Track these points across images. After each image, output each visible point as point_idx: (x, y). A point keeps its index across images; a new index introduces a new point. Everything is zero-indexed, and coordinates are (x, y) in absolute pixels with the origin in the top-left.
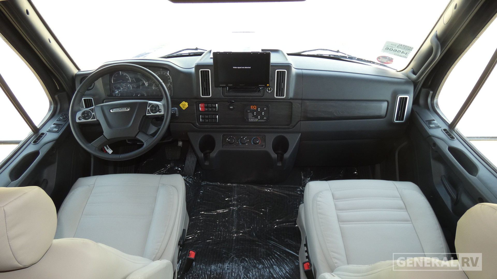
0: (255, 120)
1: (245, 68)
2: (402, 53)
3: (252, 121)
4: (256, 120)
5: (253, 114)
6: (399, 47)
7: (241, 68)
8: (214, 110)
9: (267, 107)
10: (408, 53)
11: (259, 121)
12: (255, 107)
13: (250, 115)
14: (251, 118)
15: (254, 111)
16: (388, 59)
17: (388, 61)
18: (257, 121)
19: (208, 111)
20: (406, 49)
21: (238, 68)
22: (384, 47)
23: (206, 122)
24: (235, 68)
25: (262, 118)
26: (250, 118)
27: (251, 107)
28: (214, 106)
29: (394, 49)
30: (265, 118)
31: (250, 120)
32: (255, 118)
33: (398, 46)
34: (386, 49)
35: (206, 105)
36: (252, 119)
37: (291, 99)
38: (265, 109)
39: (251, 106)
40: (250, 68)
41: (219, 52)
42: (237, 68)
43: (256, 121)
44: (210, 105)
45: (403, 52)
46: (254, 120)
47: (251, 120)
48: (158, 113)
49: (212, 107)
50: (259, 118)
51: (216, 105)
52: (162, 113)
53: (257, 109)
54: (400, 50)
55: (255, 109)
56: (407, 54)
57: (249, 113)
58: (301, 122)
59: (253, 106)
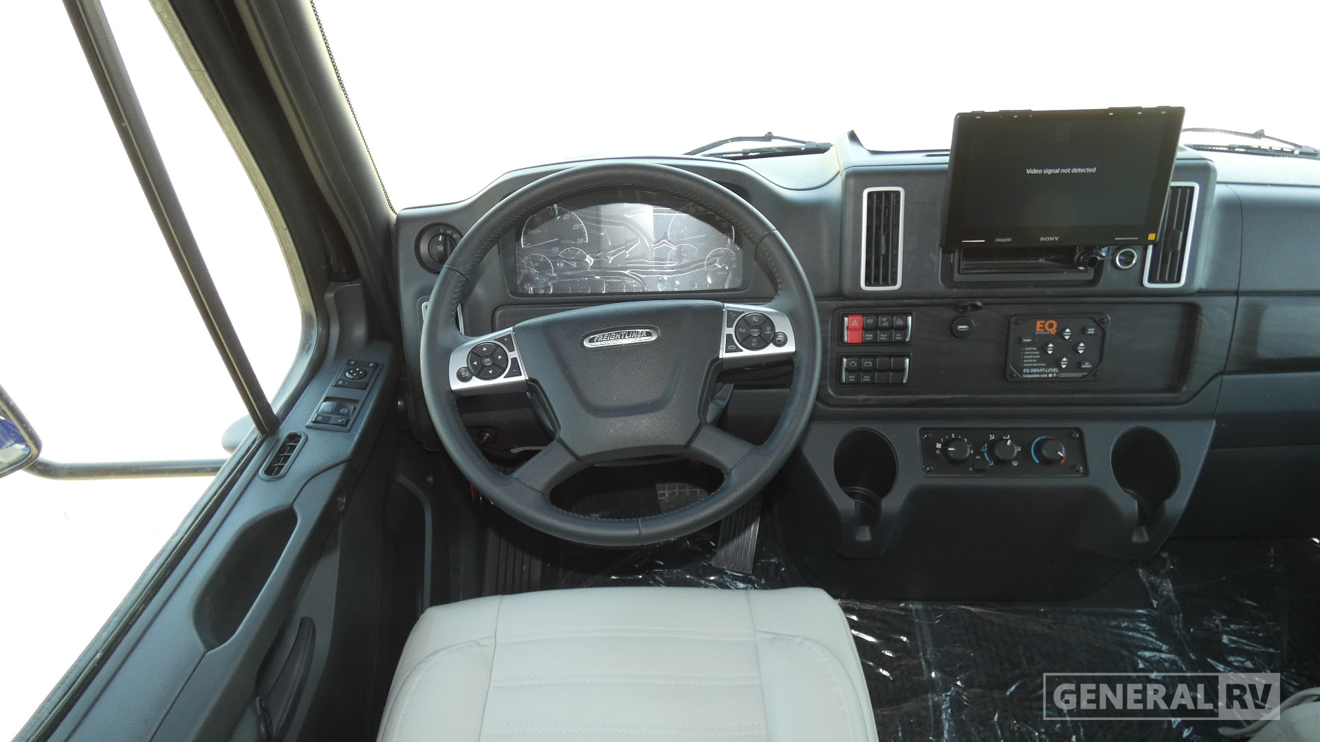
0: (1048, 374)
1: (1075, 170)
3: (1036, 376)
4: (1052, 372)
5: (1043, 350)
7: (1057, 171)
8: (898, 337)
9: (1100, 324)
11: (1063, 375)
12: (1051, 326)
13: (1030, 354)
14: (1030, 368)
15: (1049, 338)
18: (1055, 375)
19: (874, 343)
21: (1045, 172)
23: (866, 383)
24: (1035, 171)
25: (1076, 365)
26: (1027, 367)
27: (1038, 326)
28: (900, 322)
30: (1087, 365)
31: (1026, 374)
32: (1046, 367)
35: (870, 321)
36: (1035, 370)
37: (1201, 293)
38: (1091, 331)
39: (1038, 322)
40: (1094, 170)
41: (982, 114)
42: (1040, 171)
43: (1050, 375)
44: (884, 321)
46: (1045, 373)
47: (1033, 371)
48: (771, 350)
49: (892, 328)
50: (1064, 366)
51: (906, 321)
52: (790, 348)
53: (1060, 333)
55: (1053, 331)
57: (1026, 349)
58: (1226, 377)
59: (1046, 322)
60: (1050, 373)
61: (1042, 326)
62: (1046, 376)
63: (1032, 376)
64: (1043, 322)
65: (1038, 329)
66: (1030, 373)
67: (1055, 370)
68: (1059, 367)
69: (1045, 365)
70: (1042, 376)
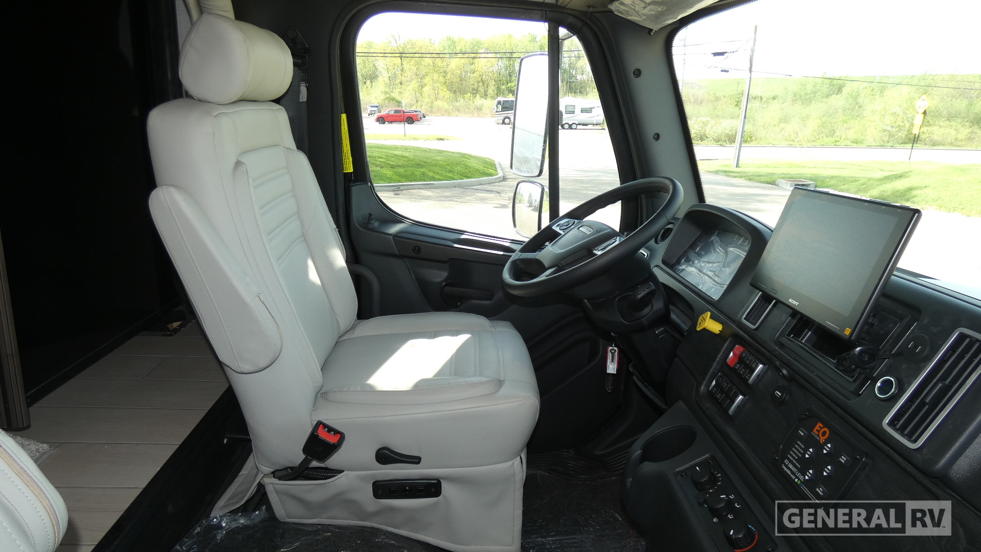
0: (797, 477)
3: (789, 472)
4: (799, 479)
5: (806, 451)
8: (747, 376)
11: (803, 487)
13: (796, 448)
14: (791, 462)
15: (815, 443)
18: (799, 482)
19: (736, 371)
23: (716, 398)
26: (789, 459)
27: (817, 427)
28: (754, 365)
30: (820, 491)
31: (785, 465)
32: (799, 470)
36: (791, 466)
38: (843, 459)
39: (820, 424)
43: (796, 480)
44: (749, 359)
49: (748, 366)
50: (807, 478)
51: (757, 367)
53: (824, 444)
55: (822, 439)
57: (798, 442)
59: (824, 427)
61: (819, 429)
62: (793, 477)
63: (786, 470)
64: (822, 426)
65: (815, 430)
66: (787, 466)
67: (801, 477)
69: (799, 466)
70: (792, 476)
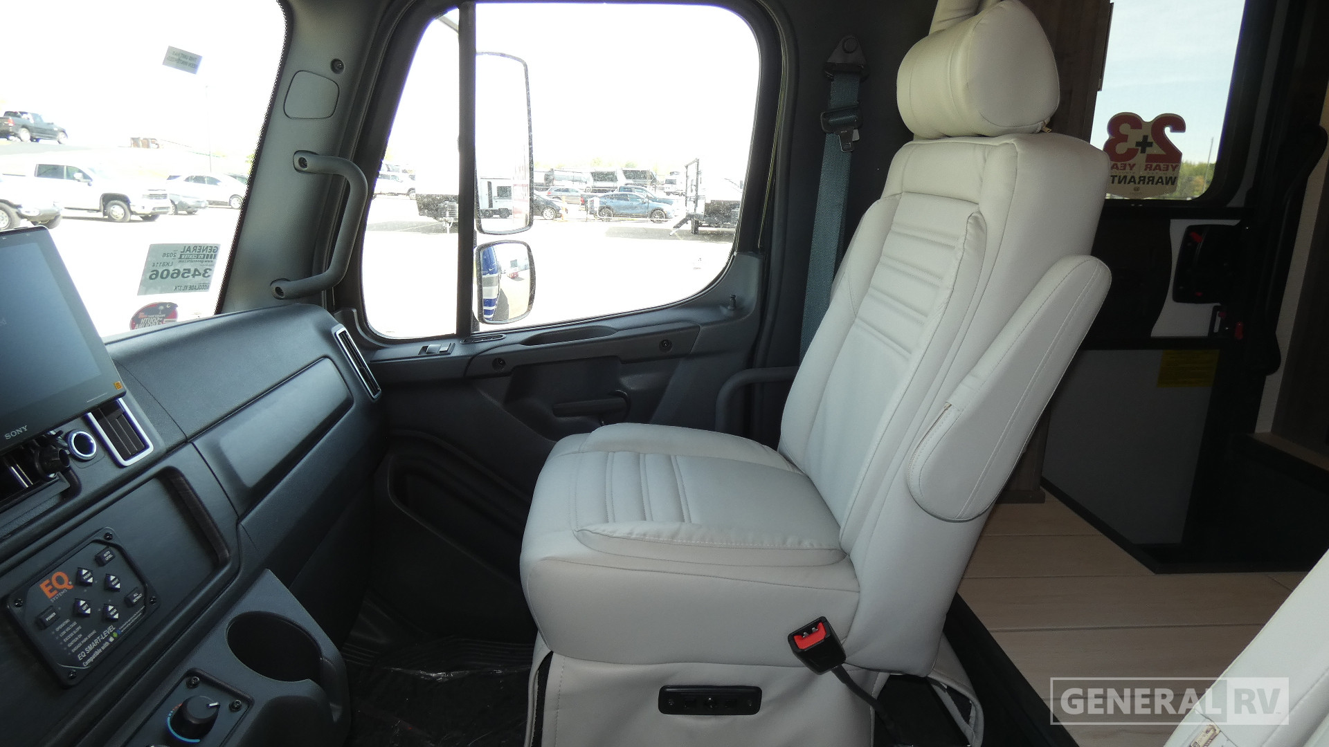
0: (107, 639)
2: (194, 275)
3: (98, 653)
4: (110, 635)
5: (78, 614)
6: (183, 257)
10: (210, 270)
11: (124, 627)
13: (70, 632)
14: (82, 649)
15: (72, 596)
16: (163, 312)
17: (164, 318)
18: (115, 635)
20: (202, 256)
22: (144, 274)
25: (126, 605)
26: (79, 651)
27: (46, 590)
29: (171, 269)
30: (137, 597)
31: (85, 659)
32: (99, 633)
33: (180, 258)
34: (151, 278)
36: (90, 648)
38: (108, 556)
39: (43, 586)
43: (111, 639)
45: (196, 270)
46: (103, 642)
47: (91, 650)
50: (116, 617)
53: (80, 582)
54: (187, 266)
55: (69, 584)
56: (206, 275)
57: (58, 629)
58: (243, 523)
59: (50, 580)
60: (108, 637)
61: (50, 587)
62: (107, 644)
63: (94, 657)
64: (47, 582)
65: (49, 595)
66: (89, 656)
67: (110, 629)
68: (112, 621)
69: (94, 632)
70: (103, 648)
